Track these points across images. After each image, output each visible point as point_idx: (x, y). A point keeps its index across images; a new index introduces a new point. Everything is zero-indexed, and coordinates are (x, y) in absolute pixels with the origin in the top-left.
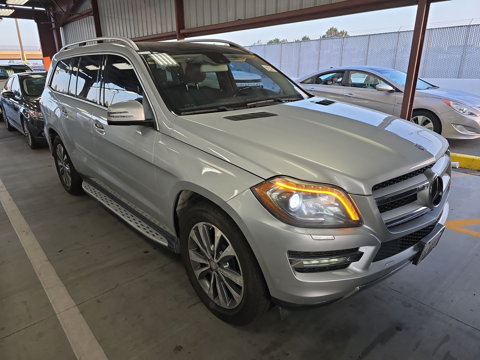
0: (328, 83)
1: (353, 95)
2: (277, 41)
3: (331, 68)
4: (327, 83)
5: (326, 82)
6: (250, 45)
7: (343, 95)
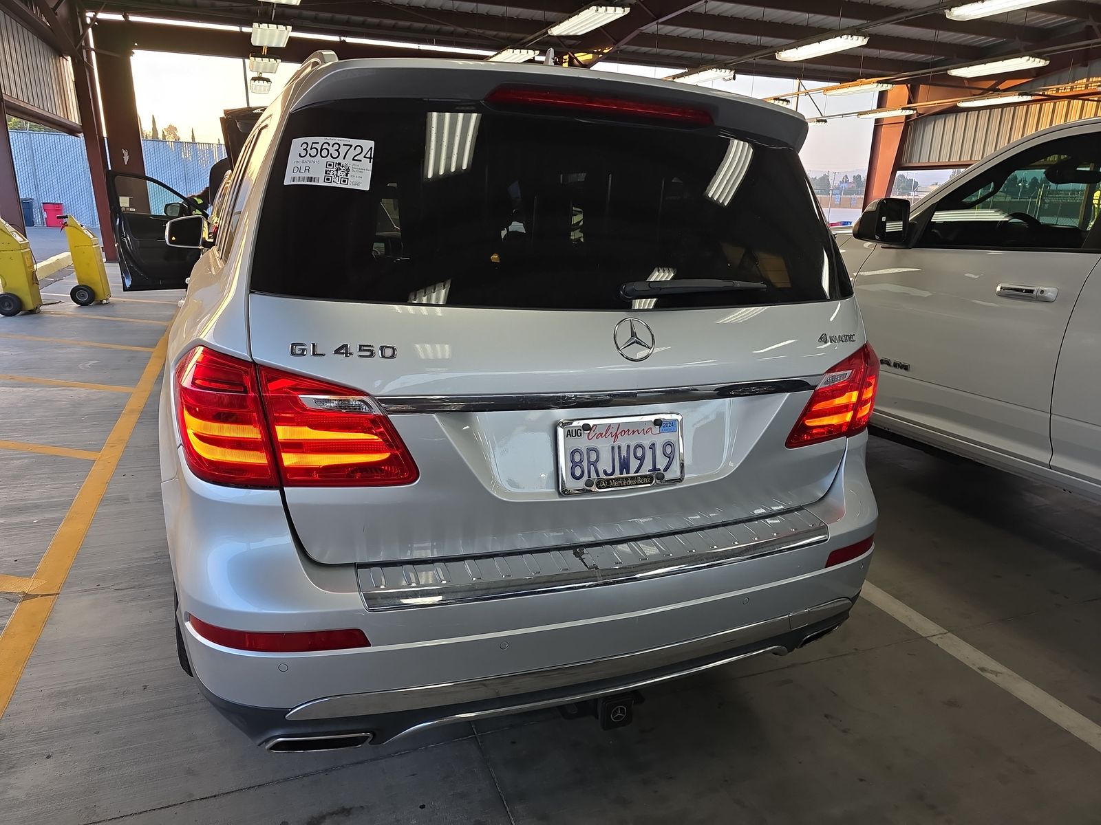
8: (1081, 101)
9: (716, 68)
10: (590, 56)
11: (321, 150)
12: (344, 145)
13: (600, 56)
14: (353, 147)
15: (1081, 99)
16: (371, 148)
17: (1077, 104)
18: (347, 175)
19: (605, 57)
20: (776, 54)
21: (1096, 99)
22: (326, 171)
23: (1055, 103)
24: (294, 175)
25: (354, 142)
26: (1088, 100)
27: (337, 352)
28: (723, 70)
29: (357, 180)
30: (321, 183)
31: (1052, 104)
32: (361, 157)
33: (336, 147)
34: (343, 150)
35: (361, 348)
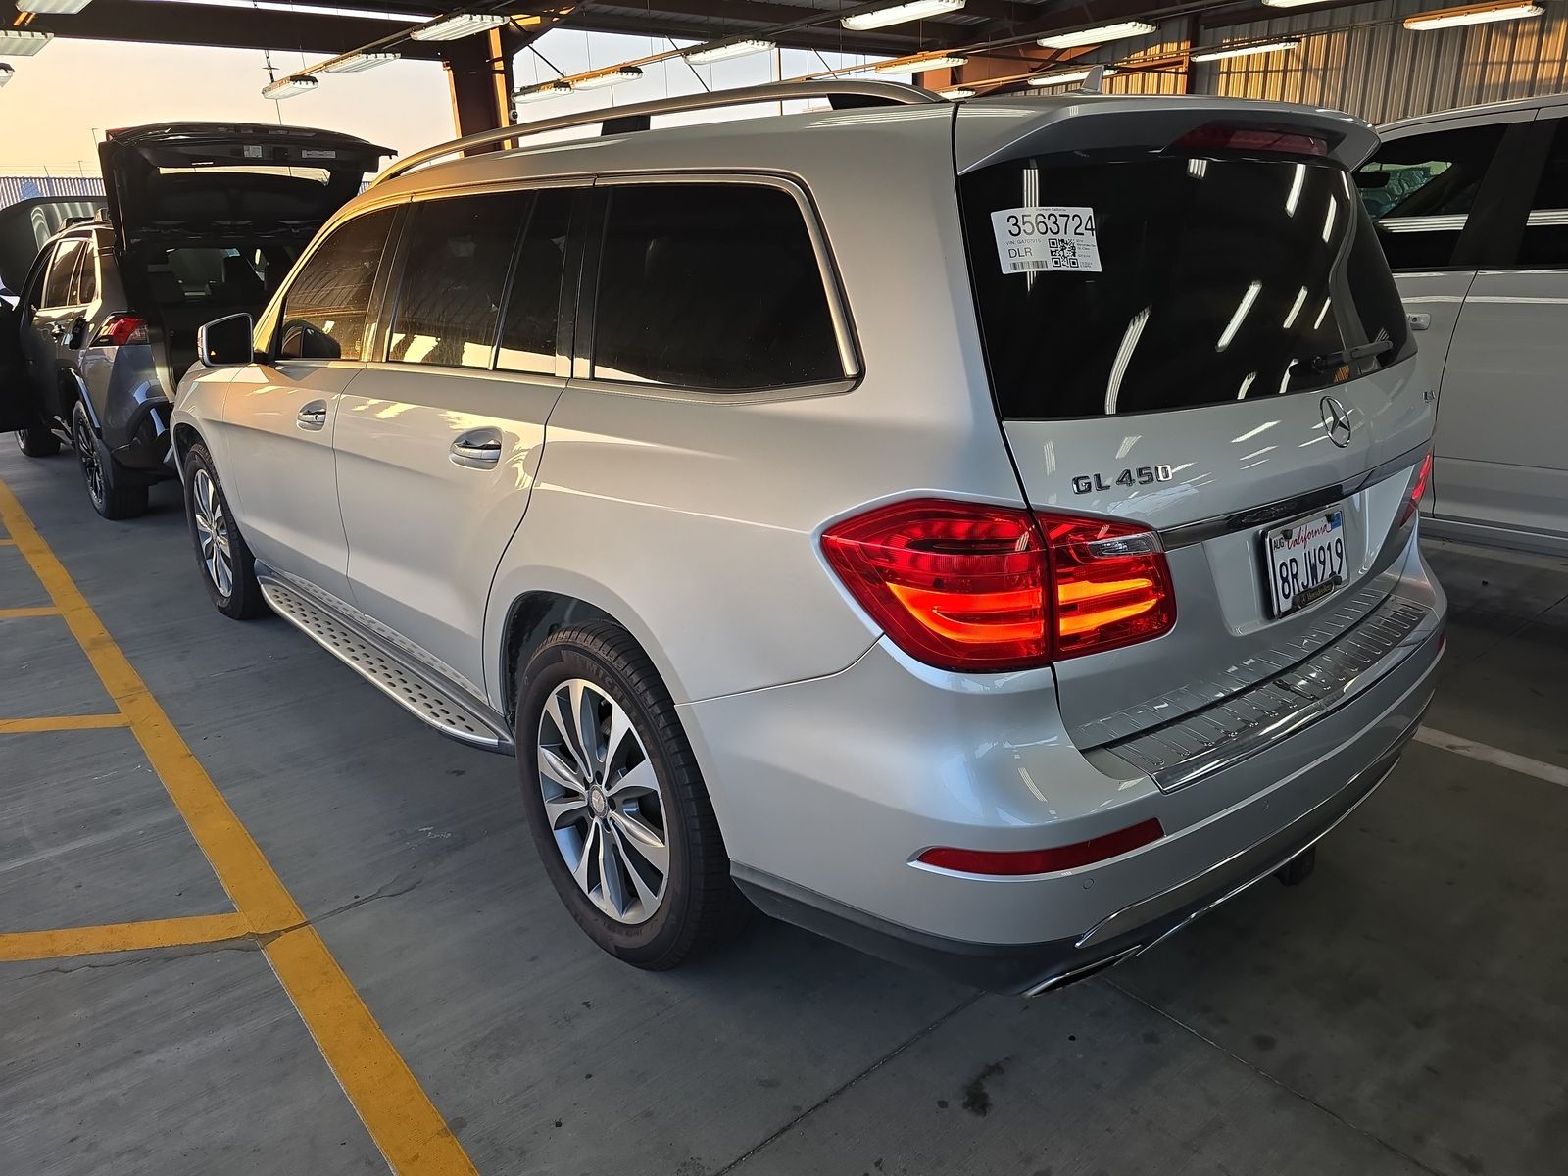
8: (1156, 74)
9: (753, 40)
10: (537, 20)
11: (1037, 225)
12: (1061, 215)
13: (555, 19)
14: (1071, 218)
15: (1157, 71)
16: (1090, 217)
17: (1153, 76)
18: (1074, 255)
19: (563, 20)
20: (842, 21)
21: (1174, 70)
22: (1052, 252)
23: (1127, 77)
24: (1014, 260)
25: (1071, 210)
26: (1165, 72)
27: (1120, 482)
28: (761, 43)
29: (1085, 260)
30: (1050, 268)
31: (1124, 77)
32: (1081, 230)
33: (1053, 218)
34: (1062, 221)
35: (1140, 472)
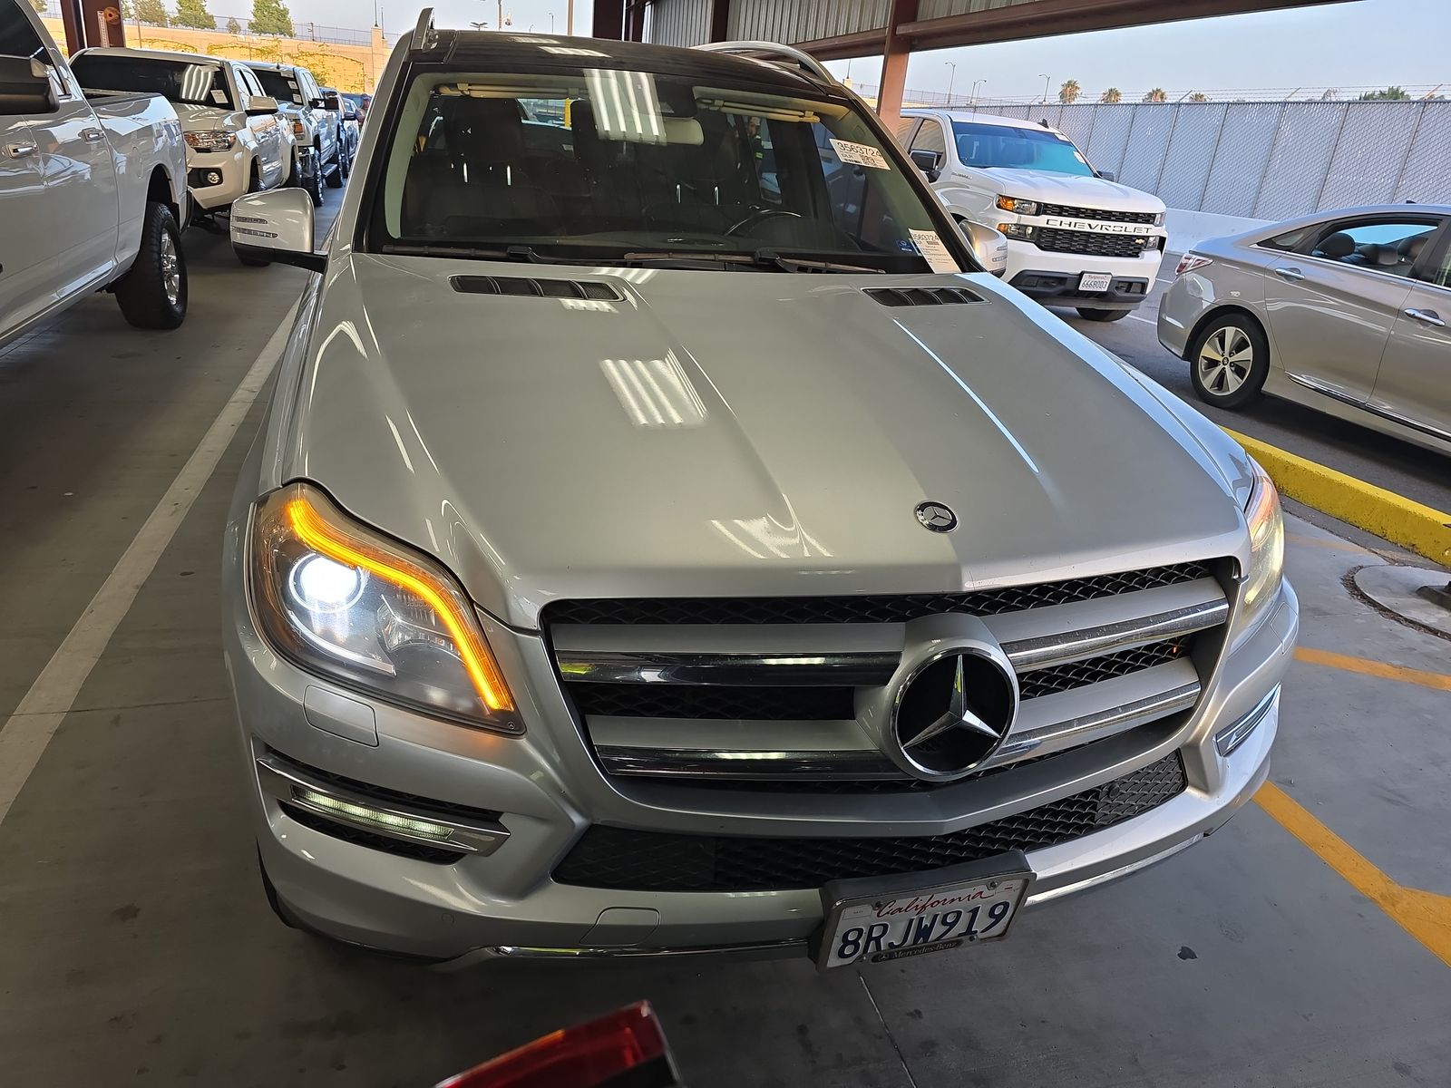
0: (1383, 261)
1: (1437, 318)
2: (1395, 96)
3: (1408, 202)
4: (1377, 258)
5: (1372, 258)
6: (1231, 101)
7: (1399, 313)
